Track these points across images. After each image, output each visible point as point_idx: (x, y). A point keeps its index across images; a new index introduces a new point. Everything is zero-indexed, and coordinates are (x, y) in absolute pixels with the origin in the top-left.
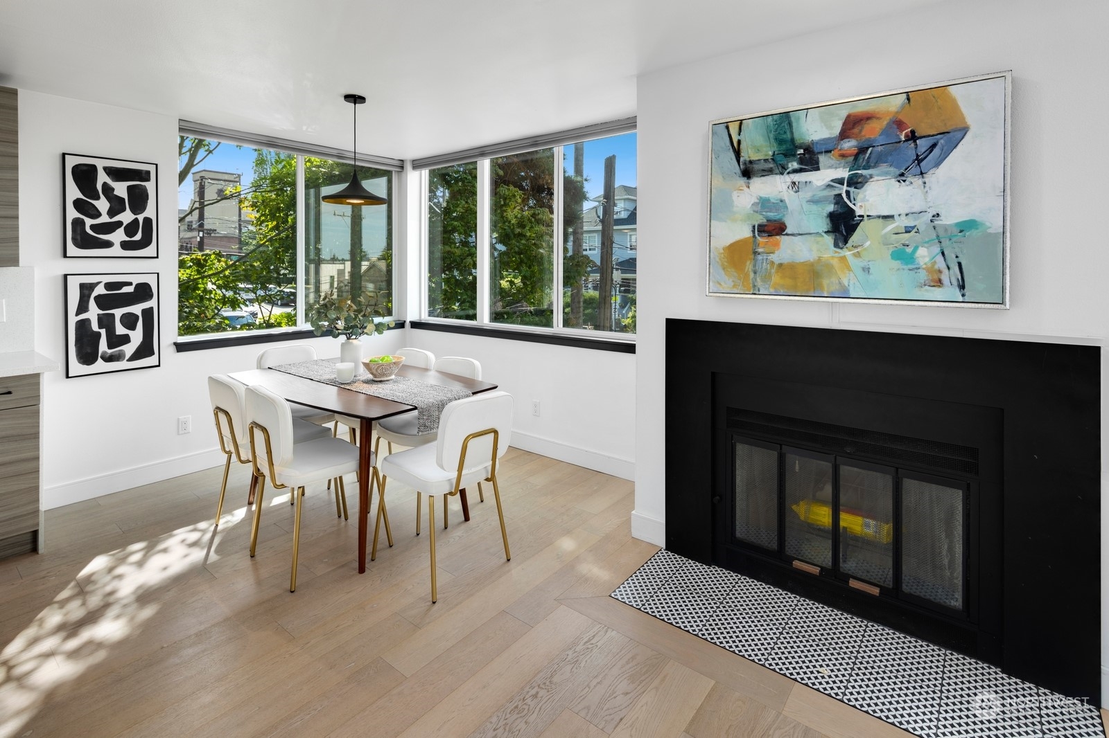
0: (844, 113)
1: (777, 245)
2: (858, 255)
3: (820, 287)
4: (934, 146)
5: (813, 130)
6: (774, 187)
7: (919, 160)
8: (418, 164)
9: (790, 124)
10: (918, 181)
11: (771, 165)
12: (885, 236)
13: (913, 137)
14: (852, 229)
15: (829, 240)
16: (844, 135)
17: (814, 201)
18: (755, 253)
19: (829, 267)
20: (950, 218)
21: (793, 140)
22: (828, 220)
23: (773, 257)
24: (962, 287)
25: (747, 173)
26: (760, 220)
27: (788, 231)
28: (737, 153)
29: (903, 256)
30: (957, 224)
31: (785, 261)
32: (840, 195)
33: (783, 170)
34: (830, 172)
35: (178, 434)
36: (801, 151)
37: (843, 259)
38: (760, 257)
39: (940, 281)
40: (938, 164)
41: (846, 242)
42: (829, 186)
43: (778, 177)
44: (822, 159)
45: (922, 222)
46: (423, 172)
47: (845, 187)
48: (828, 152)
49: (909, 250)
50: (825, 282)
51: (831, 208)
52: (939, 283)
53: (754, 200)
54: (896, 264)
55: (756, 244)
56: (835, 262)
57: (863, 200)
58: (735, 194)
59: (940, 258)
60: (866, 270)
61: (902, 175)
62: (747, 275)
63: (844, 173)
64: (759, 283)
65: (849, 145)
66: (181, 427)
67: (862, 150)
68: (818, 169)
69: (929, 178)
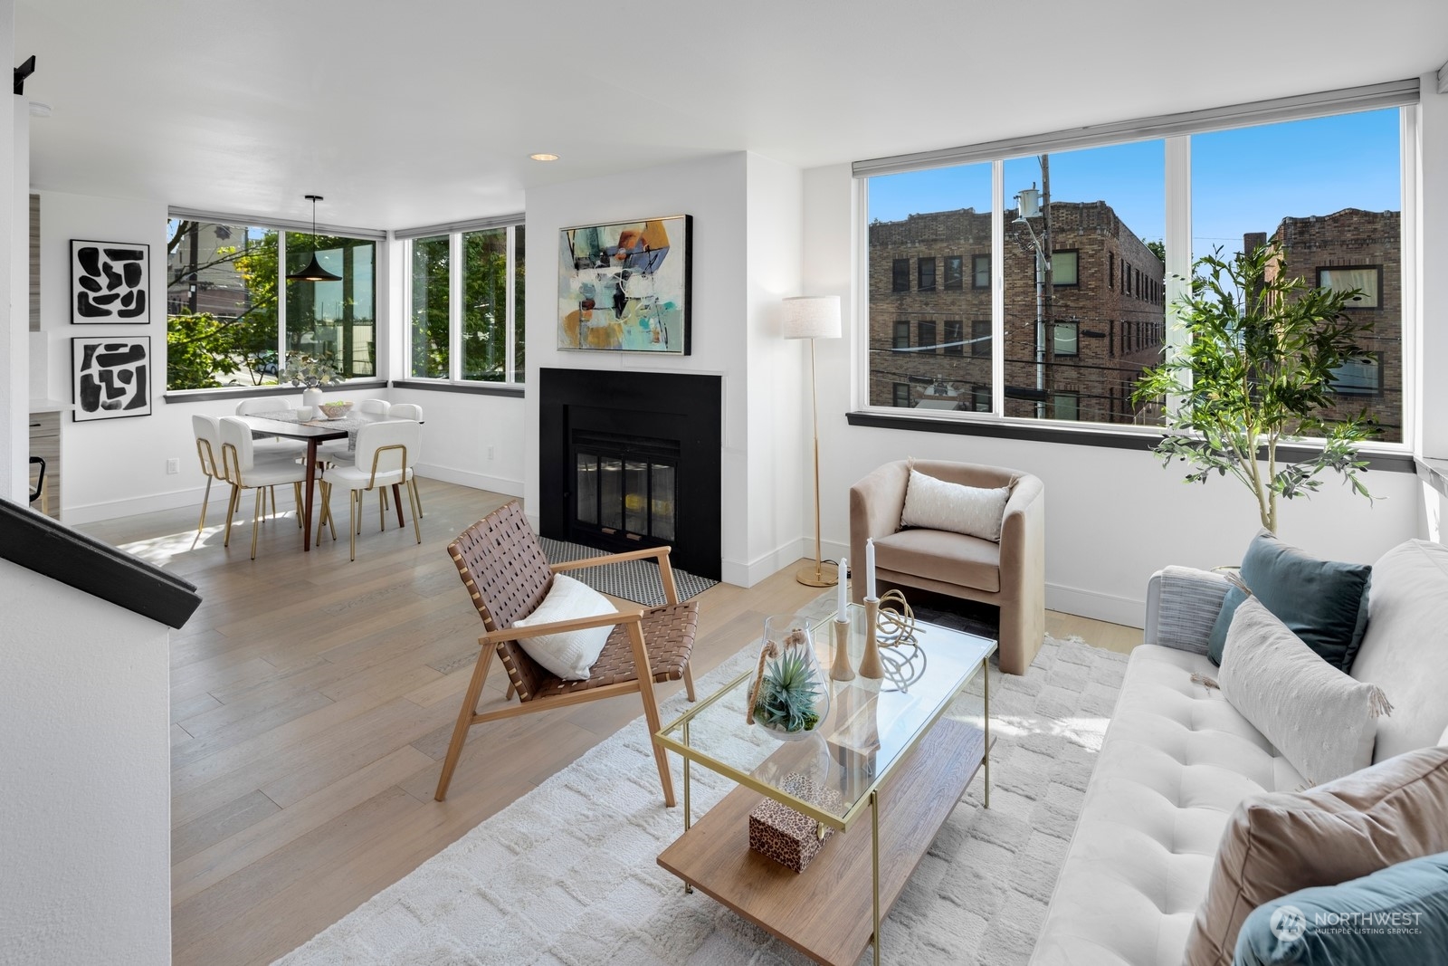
0: (620, 230)
1: (590, 315)
2: (626, 323)
3: (609, 344)
4: (656, 256)
5: (609, 240)
6: (588, 276)
7: (651, 264)
8: (400, 235)
9: (597, 235)
10: (650, 277)
11: (588, 262)
12: (637, 311)
13: (648, 250)
14: (623, 305)
15: (613, 312)
16: (621, 245)
17: (607, 287)
18: (581, 321)
19: (614, 330)
20: (662, 302)
21: (598, 246)
22: (613, 300)
23: (589, 324)
24: (667, 343)
25: (577, 266)
26: (583, 299)
27: (596, 306)
28: (573, 252)
29: (644, 324)
30: (666, 304)
31: (594, 327)
32: (618, 284)
33: (593, 265)
34: (615, 269)
35: (168, 473)
36: (602, 254)
37: (620, 325)
38: (583, 324)
39: (658, 339)
40: (658, 268)
41: (621, 314)
42: (614, 278)
43: (591, 270)
44: (611, 259)
45: (651, 302)
46: (406, 241)
47: (621, 279)
48: (614, 255)
49: (647, 320)
50: (612, 340)
51: (615, 292)
52: (657, 340)
53: (581, 285)
54: (641, 328)
55: (581, 315)
56: (616, 327)
57: (629, 288)
58: (571, 280)
59: (658, 325)
60: (629, 332)
61: (644, 273)
62: (576, 336)
63: (620, 270)
64: (582, 341)
65: (623, 252)
66: (170, 468)
67: (628, 256)
68: (609, 266)
69: (655, 276)
